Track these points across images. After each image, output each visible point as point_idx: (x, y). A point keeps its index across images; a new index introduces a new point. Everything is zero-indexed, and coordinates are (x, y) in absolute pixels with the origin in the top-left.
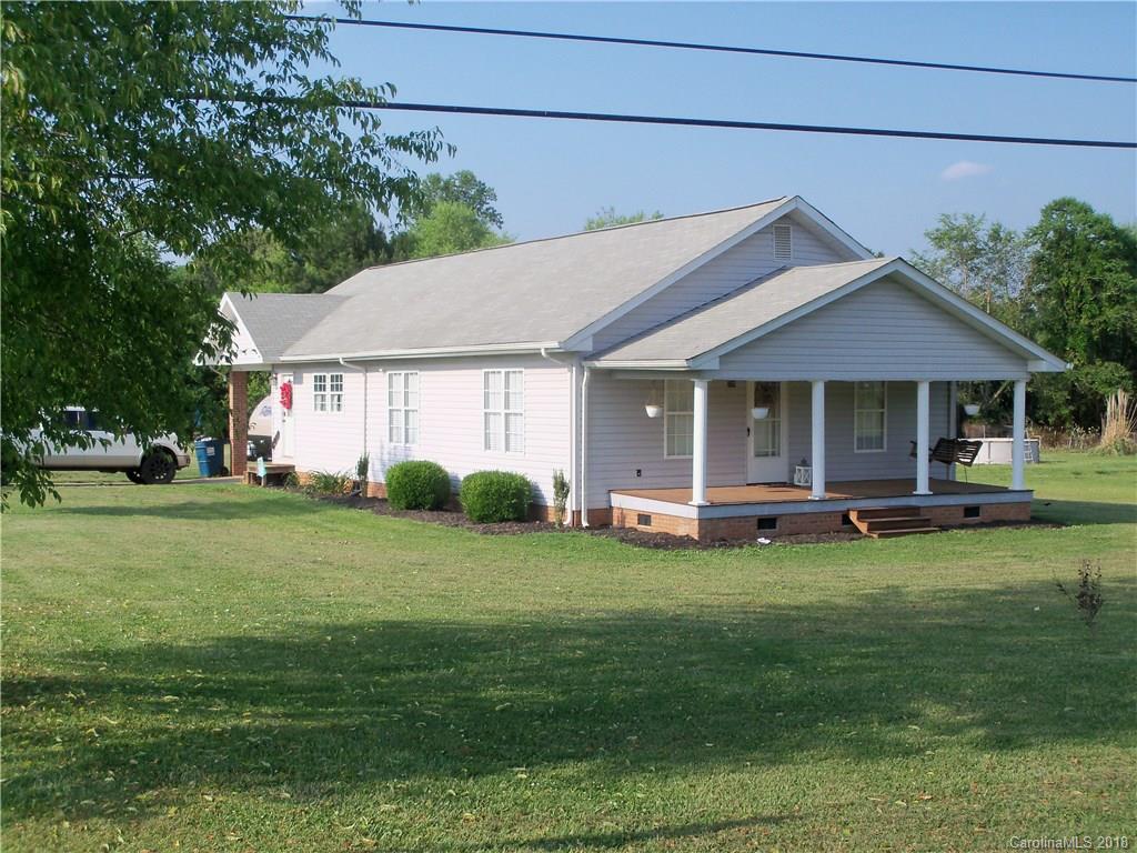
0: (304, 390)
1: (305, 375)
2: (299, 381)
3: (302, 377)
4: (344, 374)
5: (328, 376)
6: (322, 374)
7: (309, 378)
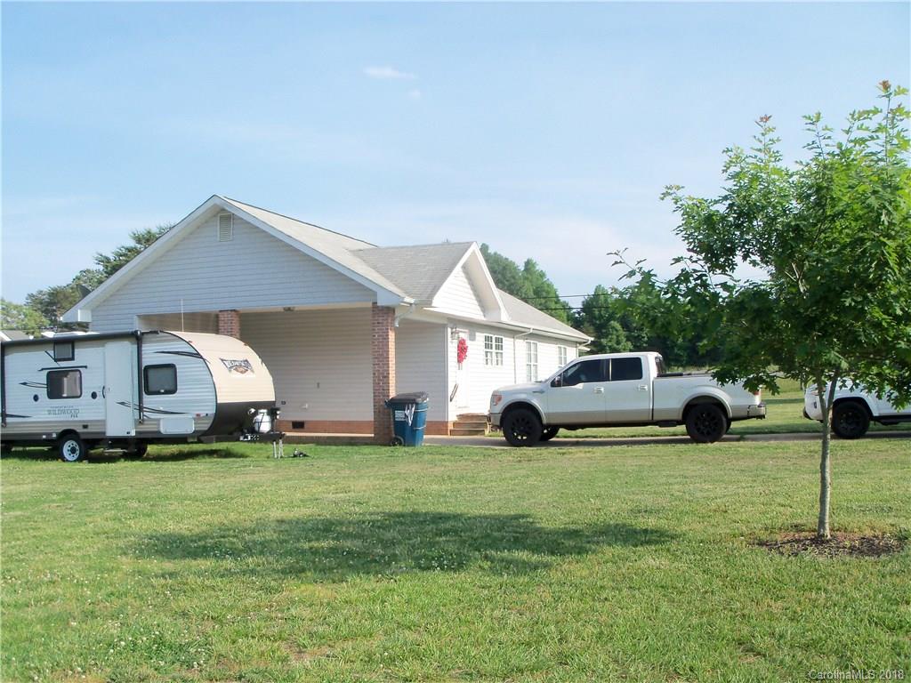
0: (476, 346)
1: (477, 334)
2: (473, 338)
3: (475, 335)
4: (504, 339)
5: (494, 337)
6: (490, 335)
7: (480, 337)
